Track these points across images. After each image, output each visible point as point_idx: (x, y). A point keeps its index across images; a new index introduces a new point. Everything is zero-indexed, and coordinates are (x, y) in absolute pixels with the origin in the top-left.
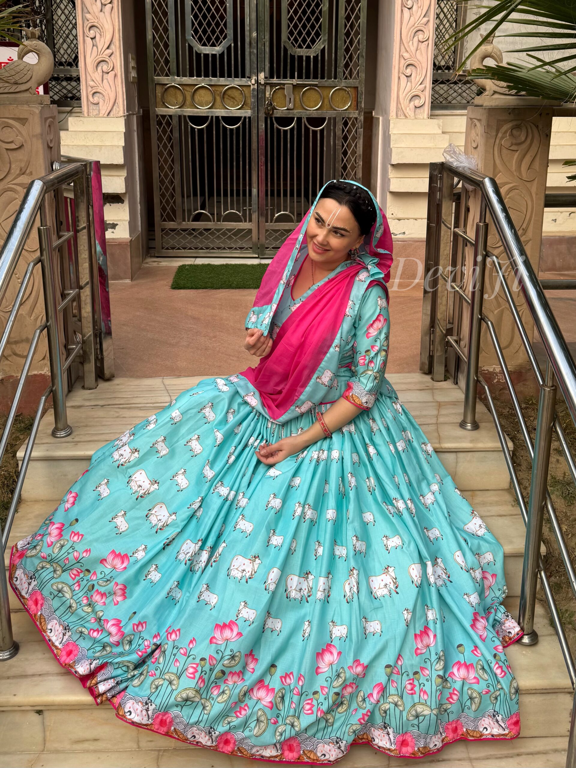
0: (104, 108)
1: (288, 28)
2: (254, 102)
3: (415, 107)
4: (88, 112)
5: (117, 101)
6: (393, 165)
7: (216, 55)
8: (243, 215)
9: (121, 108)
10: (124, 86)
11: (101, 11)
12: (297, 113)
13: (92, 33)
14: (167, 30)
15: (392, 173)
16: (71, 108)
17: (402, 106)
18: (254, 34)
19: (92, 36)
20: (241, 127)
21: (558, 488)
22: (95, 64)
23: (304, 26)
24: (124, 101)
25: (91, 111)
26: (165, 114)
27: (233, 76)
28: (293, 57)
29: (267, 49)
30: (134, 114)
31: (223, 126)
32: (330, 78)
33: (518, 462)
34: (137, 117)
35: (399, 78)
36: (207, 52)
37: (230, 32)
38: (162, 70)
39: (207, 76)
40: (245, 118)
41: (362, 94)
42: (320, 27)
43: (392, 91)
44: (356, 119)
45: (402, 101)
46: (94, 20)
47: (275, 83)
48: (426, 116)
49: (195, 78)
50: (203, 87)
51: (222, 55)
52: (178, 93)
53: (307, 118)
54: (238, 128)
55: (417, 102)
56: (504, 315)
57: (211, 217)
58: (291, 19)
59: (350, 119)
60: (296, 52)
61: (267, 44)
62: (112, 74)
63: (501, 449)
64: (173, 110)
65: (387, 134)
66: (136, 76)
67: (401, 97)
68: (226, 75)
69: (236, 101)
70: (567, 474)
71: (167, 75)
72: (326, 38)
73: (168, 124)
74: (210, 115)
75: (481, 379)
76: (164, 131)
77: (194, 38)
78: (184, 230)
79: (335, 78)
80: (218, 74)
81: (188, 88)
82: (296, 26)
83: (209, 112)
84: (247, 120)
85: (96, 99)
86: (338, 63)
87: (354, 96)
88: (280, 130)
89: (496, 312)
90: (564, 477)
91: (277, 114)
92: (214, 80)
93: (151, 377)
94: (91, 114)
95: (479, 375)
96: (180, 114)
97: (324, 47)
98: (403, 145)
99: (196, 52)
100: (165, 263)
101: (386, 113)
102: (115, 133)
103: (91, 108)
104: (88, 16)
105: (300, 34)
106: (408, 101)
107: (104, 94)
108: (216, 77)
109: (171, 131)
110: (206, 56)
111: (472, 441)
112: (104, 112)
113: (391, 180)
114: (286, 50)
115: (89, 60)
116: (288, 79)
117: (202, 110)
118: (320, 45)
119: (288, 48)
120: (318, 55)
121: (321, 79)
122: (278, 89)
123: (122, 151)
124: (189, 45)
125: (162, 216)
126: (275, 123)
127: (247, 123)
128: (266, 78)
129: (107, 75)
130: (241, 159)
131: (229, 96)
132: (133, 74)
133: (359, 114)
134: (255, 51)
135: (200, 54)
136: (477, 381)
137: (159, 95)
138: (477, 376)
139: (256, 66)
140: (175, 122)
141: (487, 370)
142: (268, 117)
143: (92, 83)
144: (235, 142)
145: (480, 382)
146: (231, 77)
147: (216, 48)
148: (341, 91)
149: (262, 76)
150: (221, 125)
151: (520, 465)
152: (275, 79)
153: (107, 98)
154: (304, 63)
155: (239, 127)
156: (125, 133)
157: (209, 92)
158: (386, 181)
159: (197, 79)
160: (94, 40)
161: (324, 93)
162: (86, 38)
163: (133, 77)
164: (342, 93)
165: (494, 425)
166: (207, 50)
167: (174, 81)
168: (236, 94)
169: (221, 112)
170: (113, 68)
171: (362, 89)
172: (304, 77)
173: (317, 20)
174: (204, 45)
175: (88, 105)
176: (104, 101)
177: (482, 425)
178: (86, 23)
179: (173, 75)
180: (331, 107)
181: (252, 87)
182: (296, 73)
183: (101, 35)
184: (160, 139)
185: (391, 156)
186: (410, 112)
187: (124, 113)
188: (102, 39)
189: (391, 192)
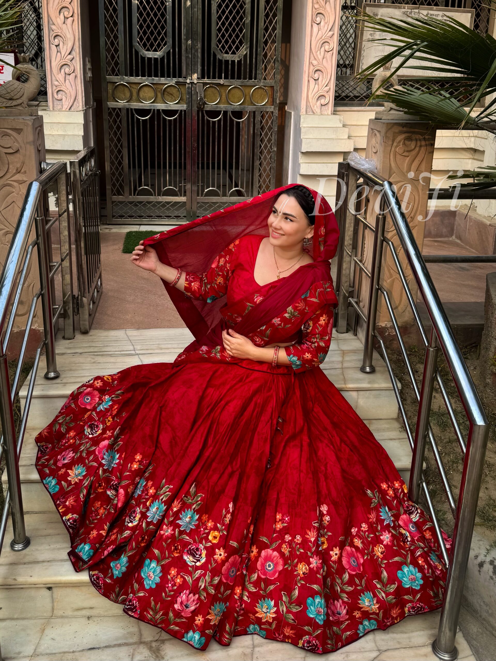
0: (66, 104)
1: (217, 37)
2: (189, 98)
3: (322, 105)
4: (53, 106)
5: (77, 98)
6: (302, 153)
7: (157, 58)
8: (179, 190)
9: (80, 104)
10: (83, 85)
11: (64, 23)
12: (223, 107)
13: (56, 41)
14: (117, 37)
15: (302, 160)
16: (38, 103)
17: (311, 104)
18: (190, 42)
19: (57, 44)
20: (178, 118)
21: (435, 417)
22: (59, 67)
23: (230, 36)
24: (82, 98)
25: (56, 106)
26: (115, 107)
27: (171, 76)
28: (220, 61)
29: (200, 55)
30: (90, 108)
31: (163, 118)
32: (250, 79)
33: (404, 397)
34: (92, 110)
35: (309, 81)
36: (151, 56)
37: (169, 40)
38: (113, 70)
39: (150, 75)
40: (181, 111)
41: (277, 93)
42: (243, 36)
43: (303, 92)
44: (272, 112)
45: (310, 100)
46: (58, 31)
47: (206, 83)
48: (330, 113)
49: (140, 77)
50: (146, 85)
51: (162, 59)
52: (126, 89)
53: (232, 111)
54: (175, 120)
55: (323, 101)
56: (395, 283)
57: (153, 192)
58: (219, 30)
59: (267, 112)
60: (223, 57)
61: (200, 50)
62: (73, 75)
63: (393, 389)
64: (122, 103)
65: (298, 127)
66: (91, 76)
67: (310, 97)
68: (166, 76)
69: (174, 97)
70: (441, 407)
71: (117, 75)
72: (248, 45)
73: (118, 115)
74: (152, 108)
75: (377, 334)
76: (115, 122)
77: (140, 45)
78: (131, 203)
79: (255, 79)
80: (159, 74)
81: (134, 86)
82: (223, 36)
83: (151, 106)
84: (183, 113)
85: (59, 96)
86: (258, 66)
87: (270, 93)
88: (210, 121)
89: (388, 281)
90: (439, 410)
91: (207, 108)
92: (156, 80)
93: (116, 329)
94: (55, 109)
95: (376, 332)
96: (127, 107)
97: (247, 53)
98: (311, 136)
99: (141, 55)
100: (115, 230)
101: (297, 109)
102: (76, 125)
103: (56, 103)
104: (53, 27)
105: (227, 42)
106: (315, 100)
107: (66, 92)
108: (157, 77)
109: (120, 121)
110: (150, 59)
111: (369, 383)
112: (66, 107)
113: (301, 164)
114: (215, 55)
115: (54, 64)
116: (217, 79)
117: (146, 104)
118: (244, 51)
119: (217, 54)
120: (241, 59)
121: (244, 79)
122: (208, 87)
123: (82, 140)
124: (135, 50)
125: (112, 191)
126: (205, 115)
127: (183, 115)
128: (198, 78)
129: (68, 76)
130: (178, 145)
131: (168, 93)
132: (89, 74)
133: (274, 109)
134: (190, 56)
135: (145, 58)
136: (374, 337)
137: (110, 91)
138: (374, 333)
139: (190, 68)
140: (124, 113)
141: (381, 326)
142: (200, 109)
143: (56, 83)
144: (172, 131)
145: (376, 337)
146: (170, 77)
147: (158, 53)
148: (260, 90)
149: (195, 76)
150: (162, 117)
151: (406, 400)
152: (206, 79)
153: (68, 95)
154: (230, 66)
155: (176, 118)
156: (84, 125)
157: (152, 90)
158: (297, 165)
159: (142, 79)
160: (58, 47)
161: (246, 90)
162: (51, 45)
163: (89, 77)
164: (260, 91)
165: (387, 369)
166: (150, 54)
167: (123, 80)
168: (174, 91)
169: (161, 106)
170: (74, 70)
171: (277, 88)
172: (230, 78)
173: (241, 30)
174: (148, 50)
175: (53, 101)
176: (66, 98)
177: (377, 369)
178: (52, 33)
179: (122, 75)
180: (252, 103)
181: (187, 85)
182: (223, 74)
183: (64, 43)
184: (111, 128)
185: (301, 145)
186: (317, 108)
187: (83, 108)
188: (65, 47)
189: (301, 175)
